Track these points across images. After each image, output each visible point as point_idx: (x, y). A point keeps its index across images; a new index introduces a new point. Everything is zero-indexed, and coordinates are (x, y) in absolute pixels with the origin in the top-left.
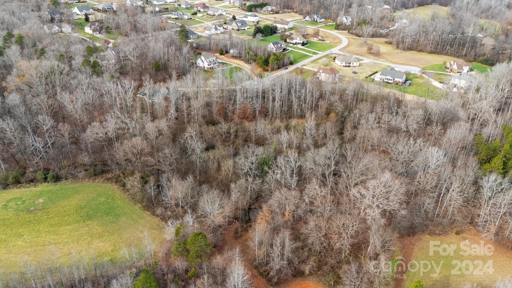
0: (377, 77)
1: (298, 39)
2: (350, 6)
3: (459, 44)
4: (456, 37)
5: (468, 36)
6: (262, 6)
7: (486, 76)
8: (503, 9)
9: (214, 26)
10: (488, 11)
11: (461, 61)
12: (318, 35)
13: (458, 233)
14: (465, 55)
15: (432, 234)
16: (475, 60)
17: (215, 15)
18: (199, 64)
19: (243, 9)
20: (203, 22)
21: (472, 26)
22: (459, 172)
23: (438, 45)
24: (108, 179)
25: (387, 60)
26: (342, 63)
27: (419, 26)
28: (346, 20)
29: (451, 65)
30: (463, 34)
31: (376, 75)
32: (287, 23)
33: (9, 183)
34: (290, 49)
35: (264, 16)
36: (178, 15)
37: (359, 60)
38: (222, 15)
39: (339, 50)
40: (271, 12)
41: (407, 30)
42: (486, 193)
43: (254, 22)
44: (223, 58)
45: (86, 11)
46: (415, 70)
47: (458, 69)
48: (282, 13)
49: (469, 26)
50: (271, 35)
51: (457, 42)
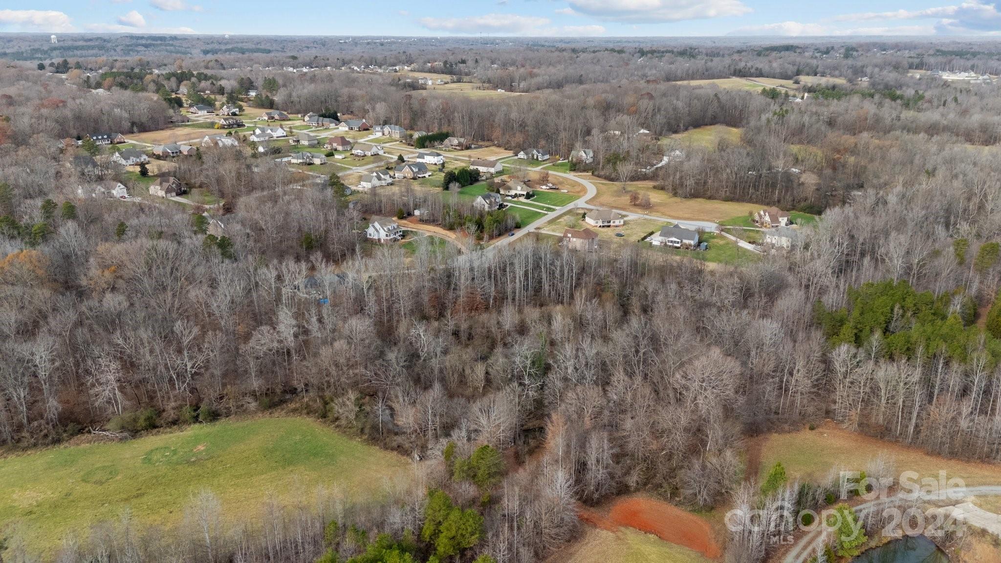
0: (656, 240)
1: (519, 188)
2: (588, 132)
3: (767, 185)
4: (761, 175)
5: (778, 172)
6: (441, 137)
7: (814, 227)
8: (823, 128)
9: (375, 174)
10: (801, 133)
11: (774, 209)
12: (547, 181)
13: (812, 428)
14: (779, 201)
15: (781, 431)
16: (794, 208)
17: (365, 156)
18: (370, 235)
19: (409, 144)
20: (350, 169)
21: (781, 156)
22: (801, 347)
23: (735, 187)
24: (294, 411)
25: (663, 214)
26: (597, 223)
27: (703, 160)
28: (585, 155)
29: (760, 216)
30: (770, 169)
31: (652, 236)
32: (493, 164)
33: (139, 429)
34: (510, 205)
35: (451, 155)
36: (303, 158)
37: (623, 216)
38: (378, 154)
39: (586, 202)
40: (457, 148)
41: (686, 166)
42: (839, 367)
43: (436, 164)
44: (405, 224)
45: (134, 159)
46: (711, 227)
47: (772, 221)
48: (475, 148)
49: (778, 157)
50: (471, 184)
51: (763, 180)
